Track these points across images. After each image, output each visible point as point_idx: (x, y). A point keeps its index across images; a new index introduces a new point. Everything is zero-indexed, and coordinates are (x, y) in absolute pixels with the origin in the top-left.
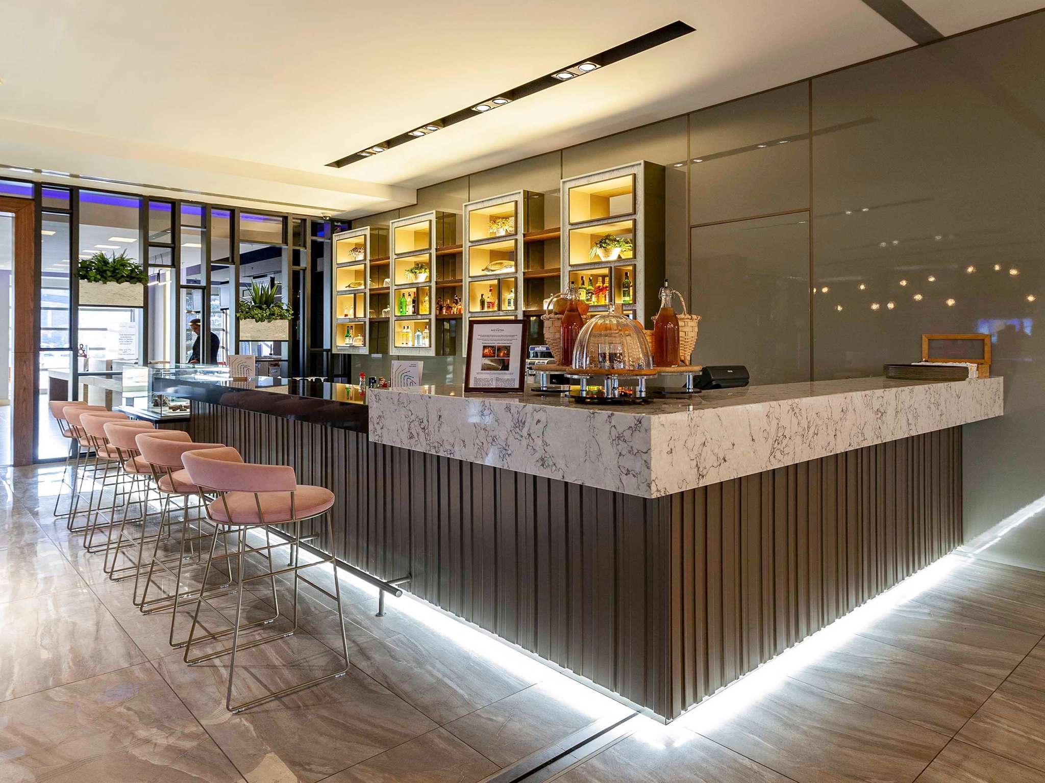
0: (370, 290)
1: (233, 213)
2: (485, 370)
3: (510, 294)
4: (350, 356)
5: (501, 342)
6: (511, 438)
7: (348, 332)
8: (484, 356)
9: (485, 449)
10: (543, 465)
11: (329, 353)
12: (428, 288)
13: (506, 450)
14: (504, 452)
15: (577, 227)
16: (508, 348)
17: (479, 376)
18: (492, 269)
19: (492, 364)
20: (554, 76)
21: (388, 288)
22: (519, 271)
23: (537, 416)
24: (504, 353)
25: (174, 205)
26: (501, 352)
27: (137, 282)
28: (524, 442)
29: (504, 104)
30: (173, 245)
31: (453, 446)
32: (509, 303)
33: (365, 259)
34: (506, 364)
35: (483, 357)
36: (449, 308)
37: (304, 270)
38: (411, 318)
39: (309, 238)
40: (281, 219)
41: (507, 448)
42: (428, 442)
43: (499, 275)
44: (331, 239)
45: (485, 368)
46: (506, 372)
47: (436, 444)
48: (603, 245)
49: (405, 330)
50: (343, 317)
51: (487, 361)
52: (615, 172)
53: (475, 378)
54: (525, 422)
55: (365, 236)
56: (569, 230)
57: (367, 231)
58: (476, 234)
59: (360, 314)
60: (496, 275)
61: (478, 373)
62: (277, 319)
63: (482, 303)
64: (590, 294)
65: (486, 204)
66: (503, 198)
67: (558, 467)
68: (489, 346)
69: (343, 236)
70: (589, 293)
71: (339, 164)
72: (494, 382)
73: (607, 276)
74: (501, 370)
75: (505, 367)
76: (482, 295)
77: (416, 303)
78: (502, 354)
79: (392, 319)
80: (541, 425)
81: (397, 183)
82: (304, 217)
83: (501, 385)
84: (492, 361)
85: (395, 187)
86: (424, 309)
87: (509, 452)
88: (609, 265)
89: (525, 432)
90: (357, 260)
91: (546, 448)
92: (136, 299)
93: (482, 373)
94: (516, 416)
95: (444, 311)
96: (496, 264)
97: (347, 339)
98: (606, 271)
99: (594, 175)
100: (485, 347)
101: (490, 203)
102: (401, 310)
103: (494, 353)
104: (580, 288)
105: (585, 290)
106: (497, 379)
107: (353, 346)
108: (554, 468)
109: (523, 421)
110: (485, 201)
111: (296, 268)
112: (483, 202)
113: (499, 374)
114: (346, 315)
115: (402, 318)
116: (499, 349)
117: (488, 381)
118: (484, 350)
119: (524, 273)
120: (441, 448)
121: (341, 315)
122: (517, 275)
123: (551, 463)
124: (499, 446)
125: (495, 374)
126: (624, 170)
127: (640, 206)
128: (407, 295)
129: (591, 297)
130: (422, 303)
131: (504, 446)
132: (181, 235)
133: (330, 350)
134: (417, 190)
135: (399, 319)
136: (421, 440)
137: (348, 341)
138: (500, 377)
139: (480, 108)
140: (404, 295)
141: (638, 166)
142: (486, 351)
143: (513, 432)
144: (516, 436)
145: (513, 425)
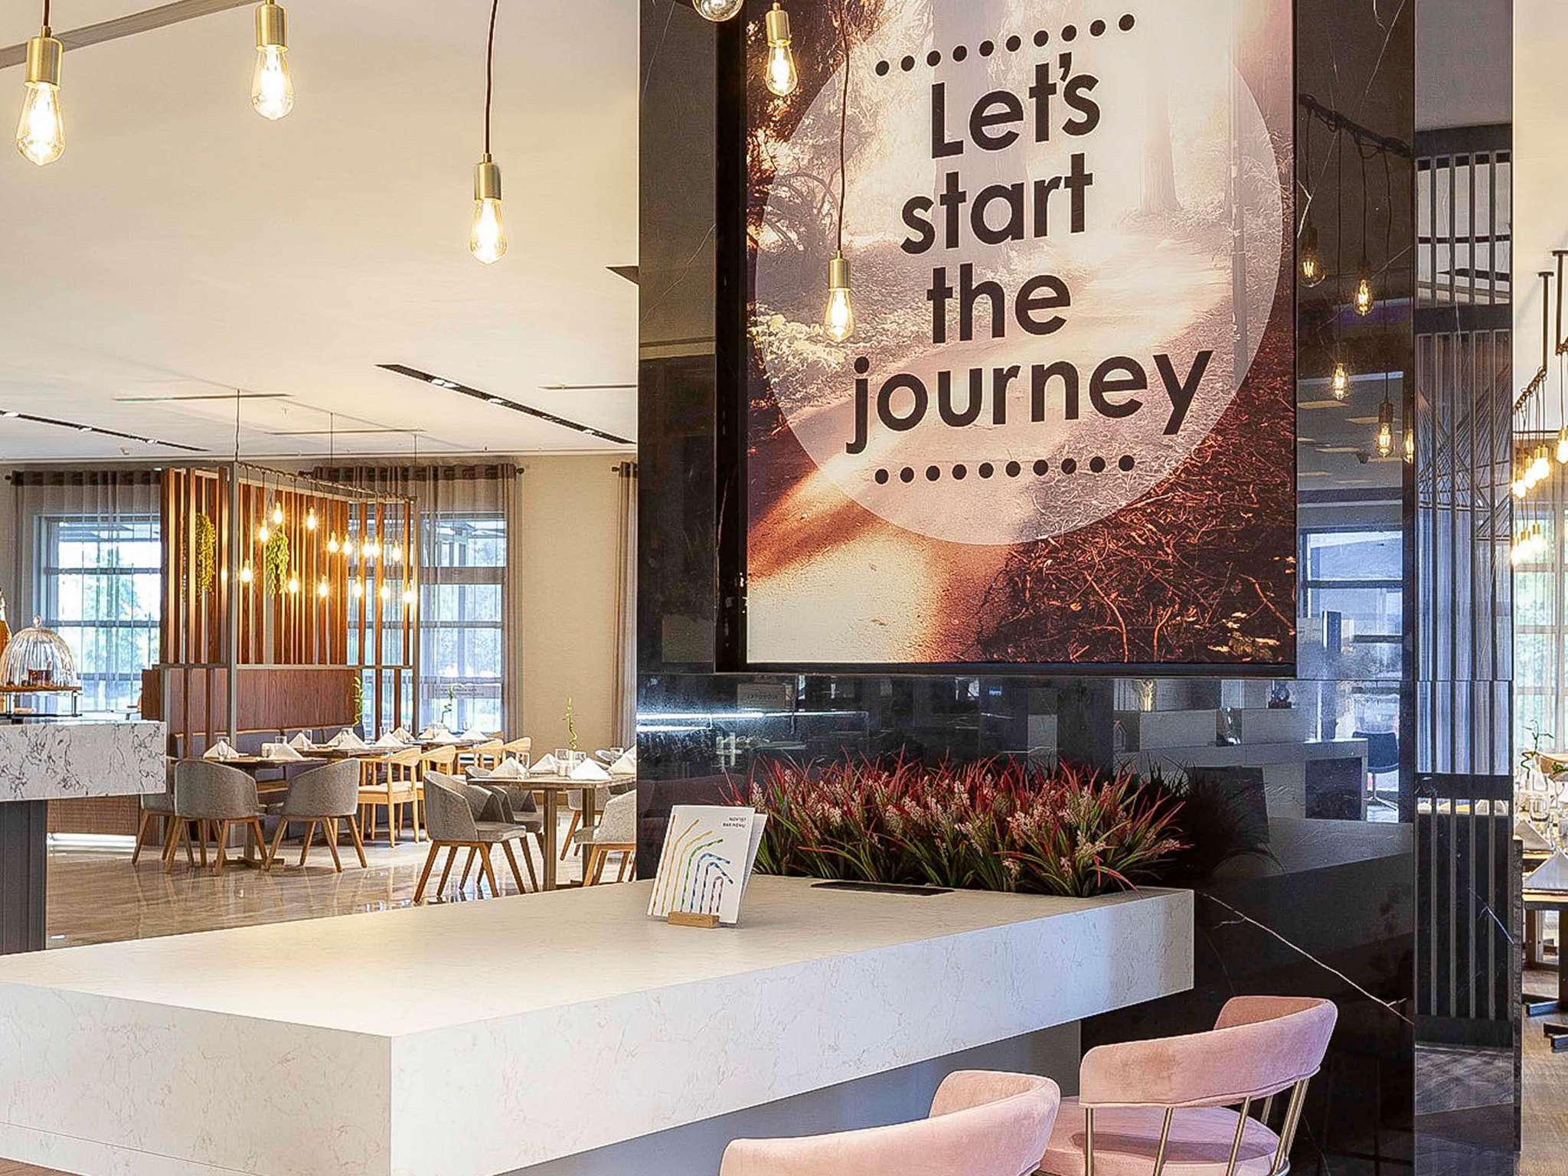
6: (27, 764)
10: (65, 786)
13: (19, 779)
14: (17, 782)
28: (43, 766)
41: (21, 776)
67: (82, 785)
87: (24, 781)
89: (44, 755)
91: (68, 768)
94: (33, 740)
108: (77, 786)
109: (42, 744)
123: (74, 783)
124: (10, 777)
131: (18, 775)
143: (30, 758)
144: (34, 761)
145: (30, 750)
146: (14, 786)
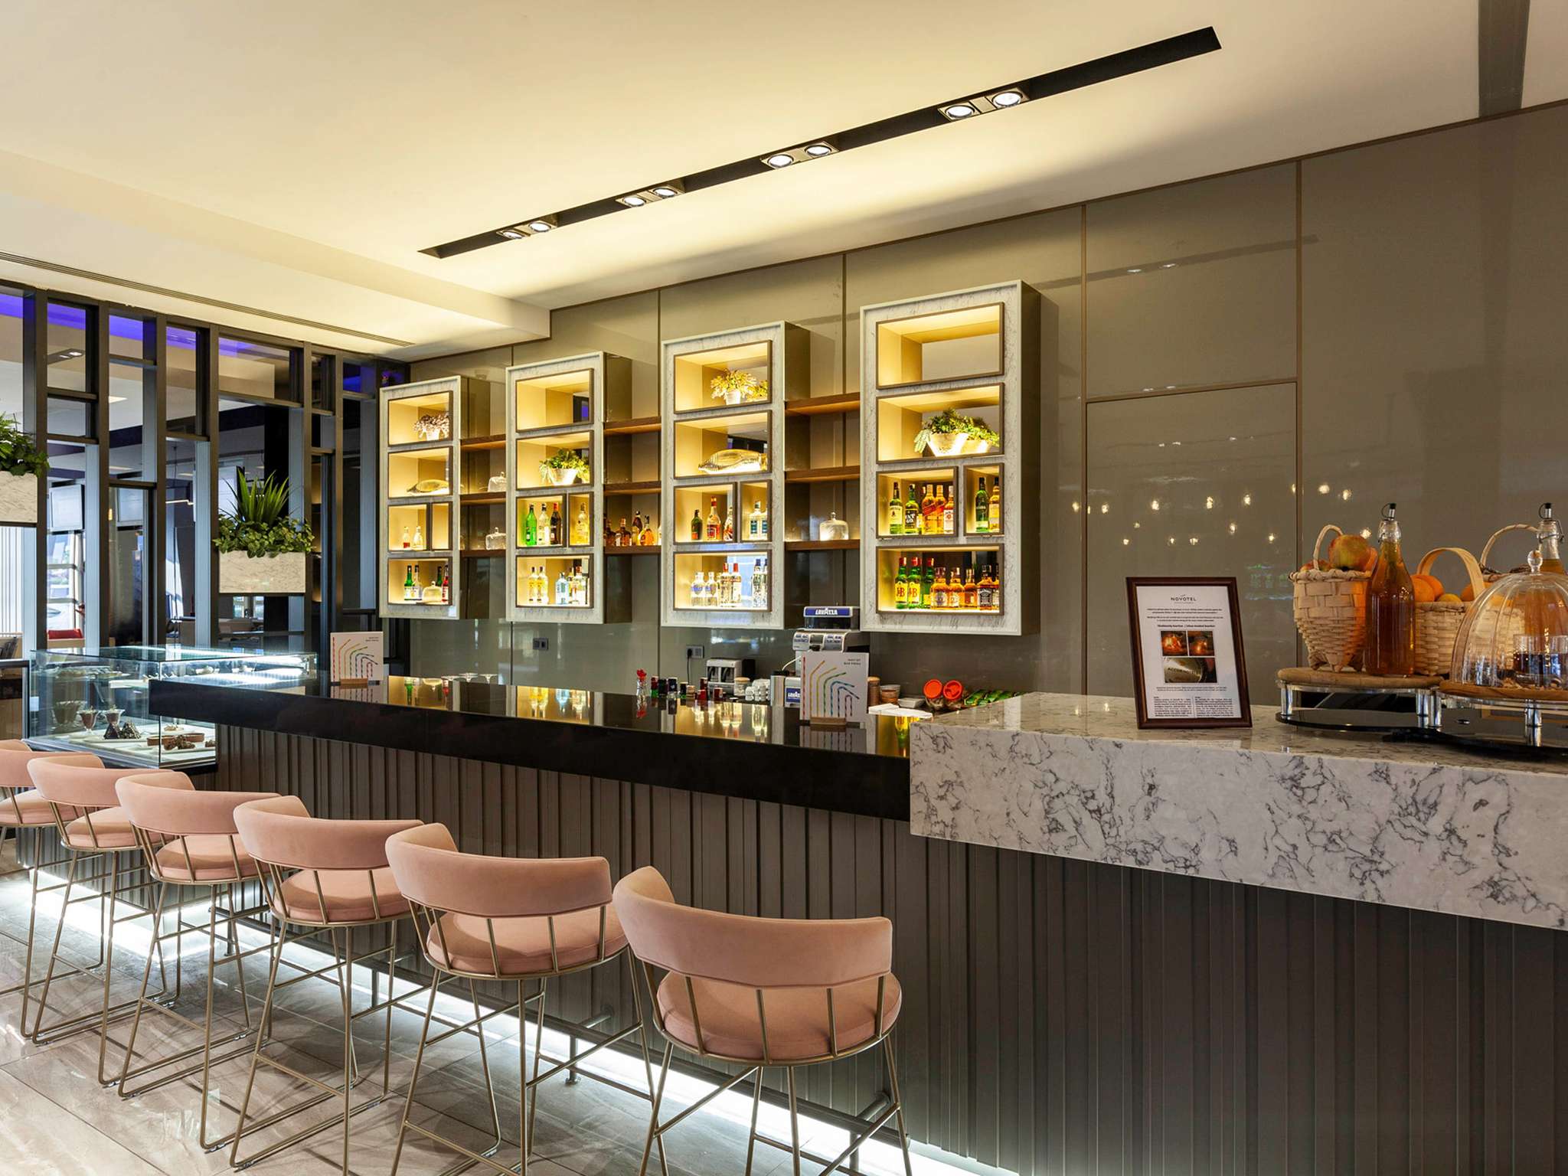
0: (462, 497)
1: (204, 335)
2: (1171, 681)
3: (753, 512)
4: (407, 621)
5: (1193, 623)
6: (1389, 837)
7: (409, 576)
8: (1166, 652)
9: (1303, 859)
10: (1494, 896)
11: (374, 617)
12: (588, 496)
13: (1372, 862)
14: (1366, 867)
15: (890, 393)
16: (1208, 636)
17: (1162, 696)
18: (720, 464)
19: (1183, 668)
20: (943, 110)
21: (503, 495)
22: (775, 471)
23: (1476, 793)
24: (1203, 647)
25: (94, 314)
26: (1196, 644)
27: (26, 471)
28: (1433, 848)
29: (823, 155)
30: (93, 397)
31: (1196, 850)
32: (754, 528)
33: (451, 437)
34: (1210, 668)
35: (1165, 654)
36: (626, 533)
37: (331, 456)
38: (547, 551)
39: (341, 395)
40: (286, 353)
41: (1376, 858)
42: (1110, 841)
43: (734, 475)
44: (377, 397)
45: (1173, 677)
46: (1213, 685)
47: (1139, 847)
48: (944, 428)
49: (534, 576)
50: (401, 548)
51: (1173, 664)
52: (965, 299)
53: (1156, 699)
54: (1436, 804)
55: (451, 393)
56: (878, 398)
57: (455, 384)
58: (687, 400)
59: (440, 542)
60: (729, 476)
61: (1160, 689)
62: (286, 551)
63: (697, 527)
64: (913, 515)
65: (707, 345)
66: (742, 335)
67: (1545, 900)
68: (1173, 633)
69: (400, 392)
70: (911, 512)
71: (443, 251)
72: (1194, 706)
73: (951, 483)
74: (1202, 681)
75: (1210, 676)
76: (696, 513)
77: (561, 525)
78: (1199, 649)
79: (511, 554)
80: (1489, 814)
81: (522, 297)
82: (330, 352)
83: (1208, 713)
84: (1182, 663)
85: (518, 303)
86: (580, 534)
87: (1384, 867)
88: (952, 464)
89: (1436, 825)
90: (428, 439)
91: (1506, 861)
92: (22, 508)
93: (1168, 689)
94: (1407, 791)
95: (618, 541)
96: (726, 455)
97: (409, 590)
98: (949, 474)
99: (924, 301)
100: (1164, 634)
101: (716, 343)
102: (528, 537)
103: (1184, 647)
104: (892, 504)
105: (901, 508)
106: (1199, 701)
107: (423, 604)
108: (1531, 903)
109: (1431, 801)
110: (706, 338)
111: (317, 451)
112: (701, 339)
113: (1199, 689)
114: (406, 545)
115: (532, 552)
116: (1193, 637)
117: (1182, 705)
118: (1163, 640)
119: (786, 473)
120: (1156, 855)
121: (397, 542)
122: (772, 477)
123: (1520, 891)
124: (1350, 854)
125: (1193, 689)
126: (983, 294)
127: (1011, 359)
128: (538, 509)
129: (915, 519)
130: (574, 524)
131: (1368, 853)
132: (110, 378)
133: (376, 611)
134: (551, 311)
135: (526, 553)
136: (1088, 837)
137: (410, 595)
138: (1203, 695)
139: (775, 160)
140: (531, 509)
141: (1009, 291)
142: (1169, 642)
143: (1397, 825)
144: (1408, 833)
145: (1397, 810)
146: (1358, 873)
